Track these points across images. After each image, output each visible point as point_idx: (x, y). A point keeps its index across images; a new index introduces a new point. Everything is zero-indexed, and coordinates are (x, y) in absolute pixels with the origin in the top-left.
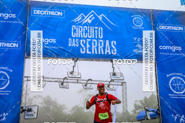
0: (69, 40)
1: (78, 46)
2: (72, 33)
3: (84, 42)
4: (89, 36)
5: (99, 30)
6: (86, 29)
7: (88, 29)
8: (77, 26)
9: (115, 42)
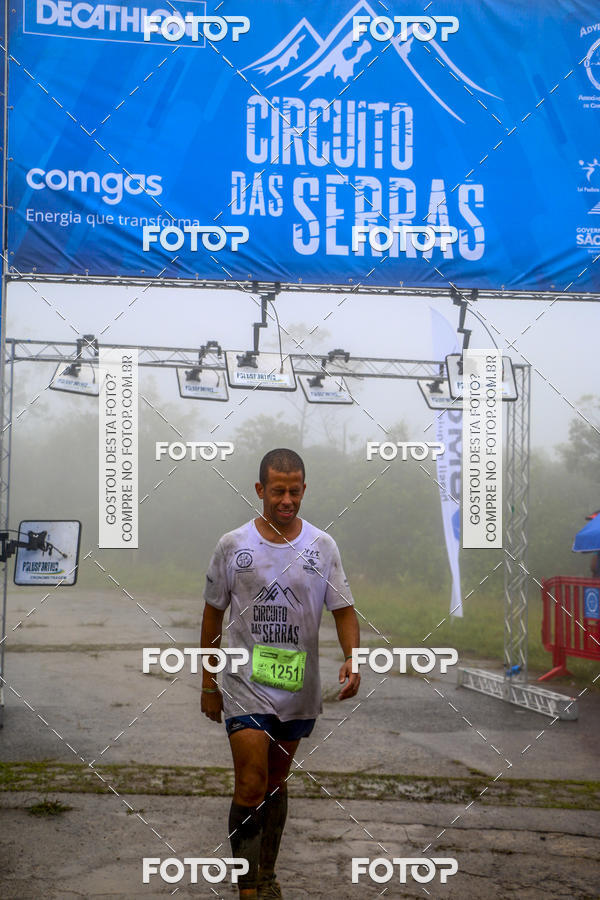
0: (234, 182)
1: (279, 213)
2: (251, 139)
3: (315, 190)
4: (337, 154)
5: (395, 119)
6: (326, 118)
7: (333, 114)
8: (276, 99)
9: (479, 191)
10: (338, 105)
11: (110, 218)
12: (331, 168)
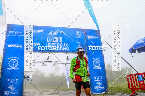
0: (46, 44)
3: (53, 44)
8: (50, 37)
9: (68, 44)
10: (55, 37)
11: (35, 47)
12: (55, 42)
